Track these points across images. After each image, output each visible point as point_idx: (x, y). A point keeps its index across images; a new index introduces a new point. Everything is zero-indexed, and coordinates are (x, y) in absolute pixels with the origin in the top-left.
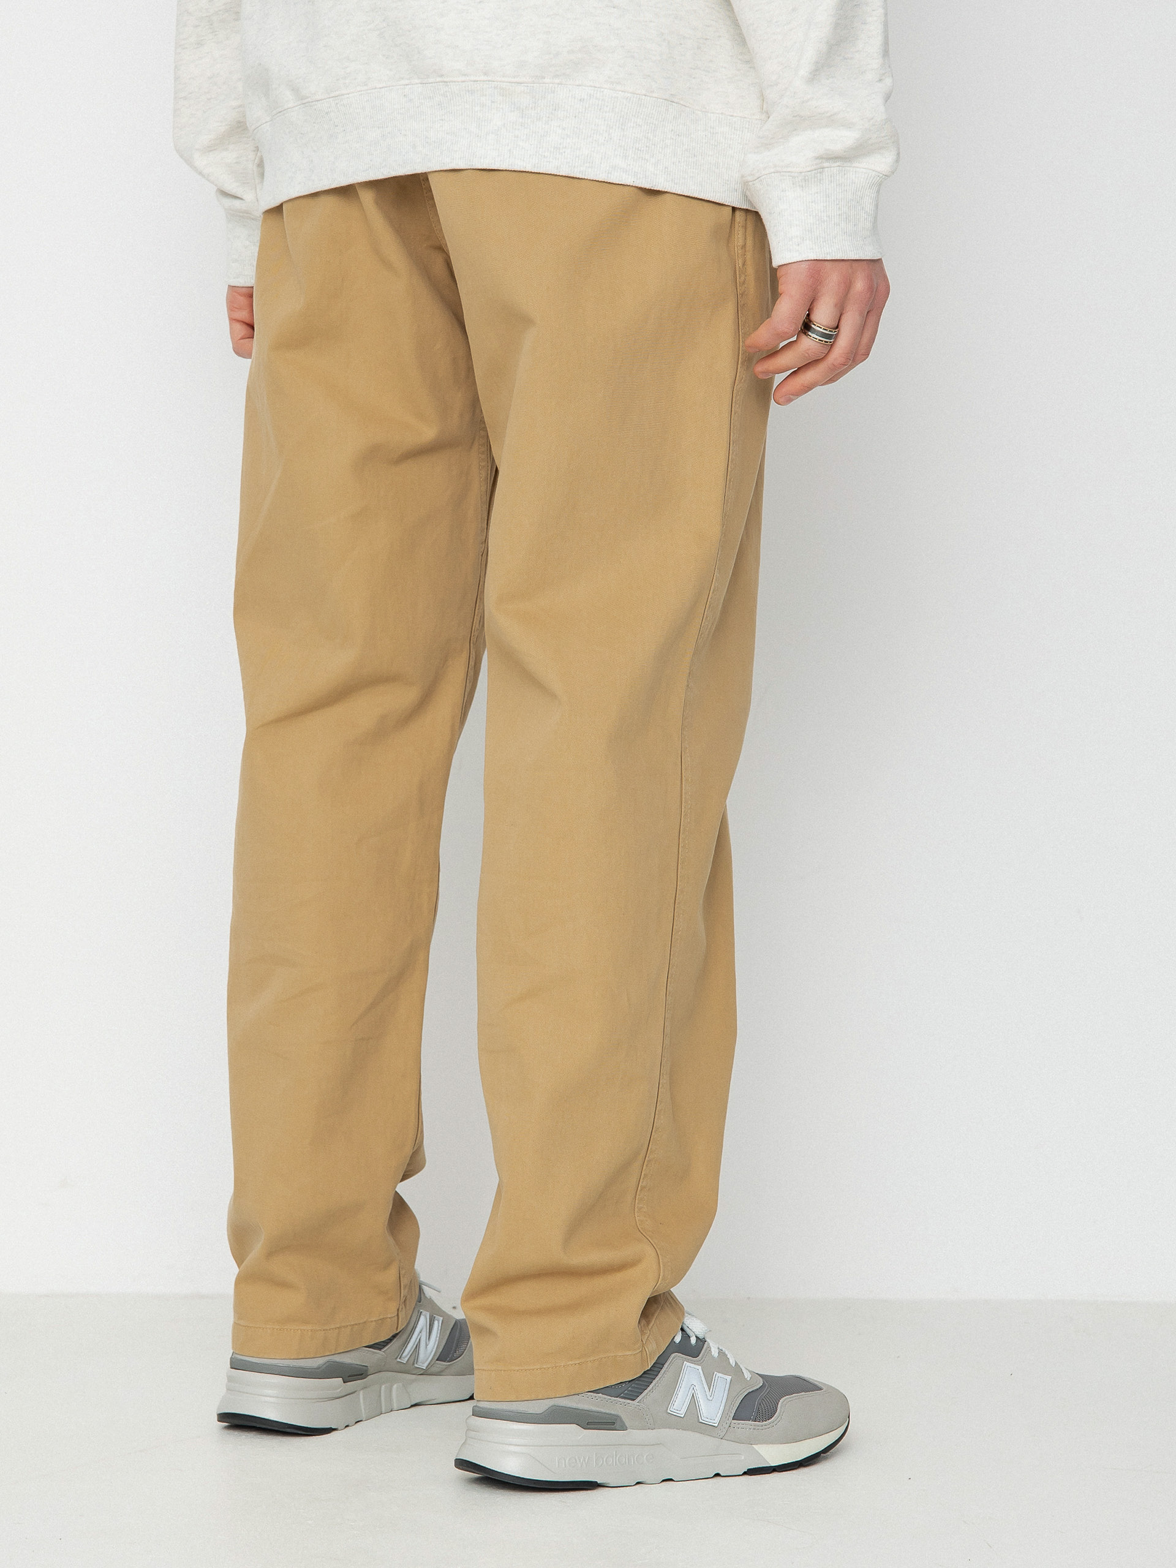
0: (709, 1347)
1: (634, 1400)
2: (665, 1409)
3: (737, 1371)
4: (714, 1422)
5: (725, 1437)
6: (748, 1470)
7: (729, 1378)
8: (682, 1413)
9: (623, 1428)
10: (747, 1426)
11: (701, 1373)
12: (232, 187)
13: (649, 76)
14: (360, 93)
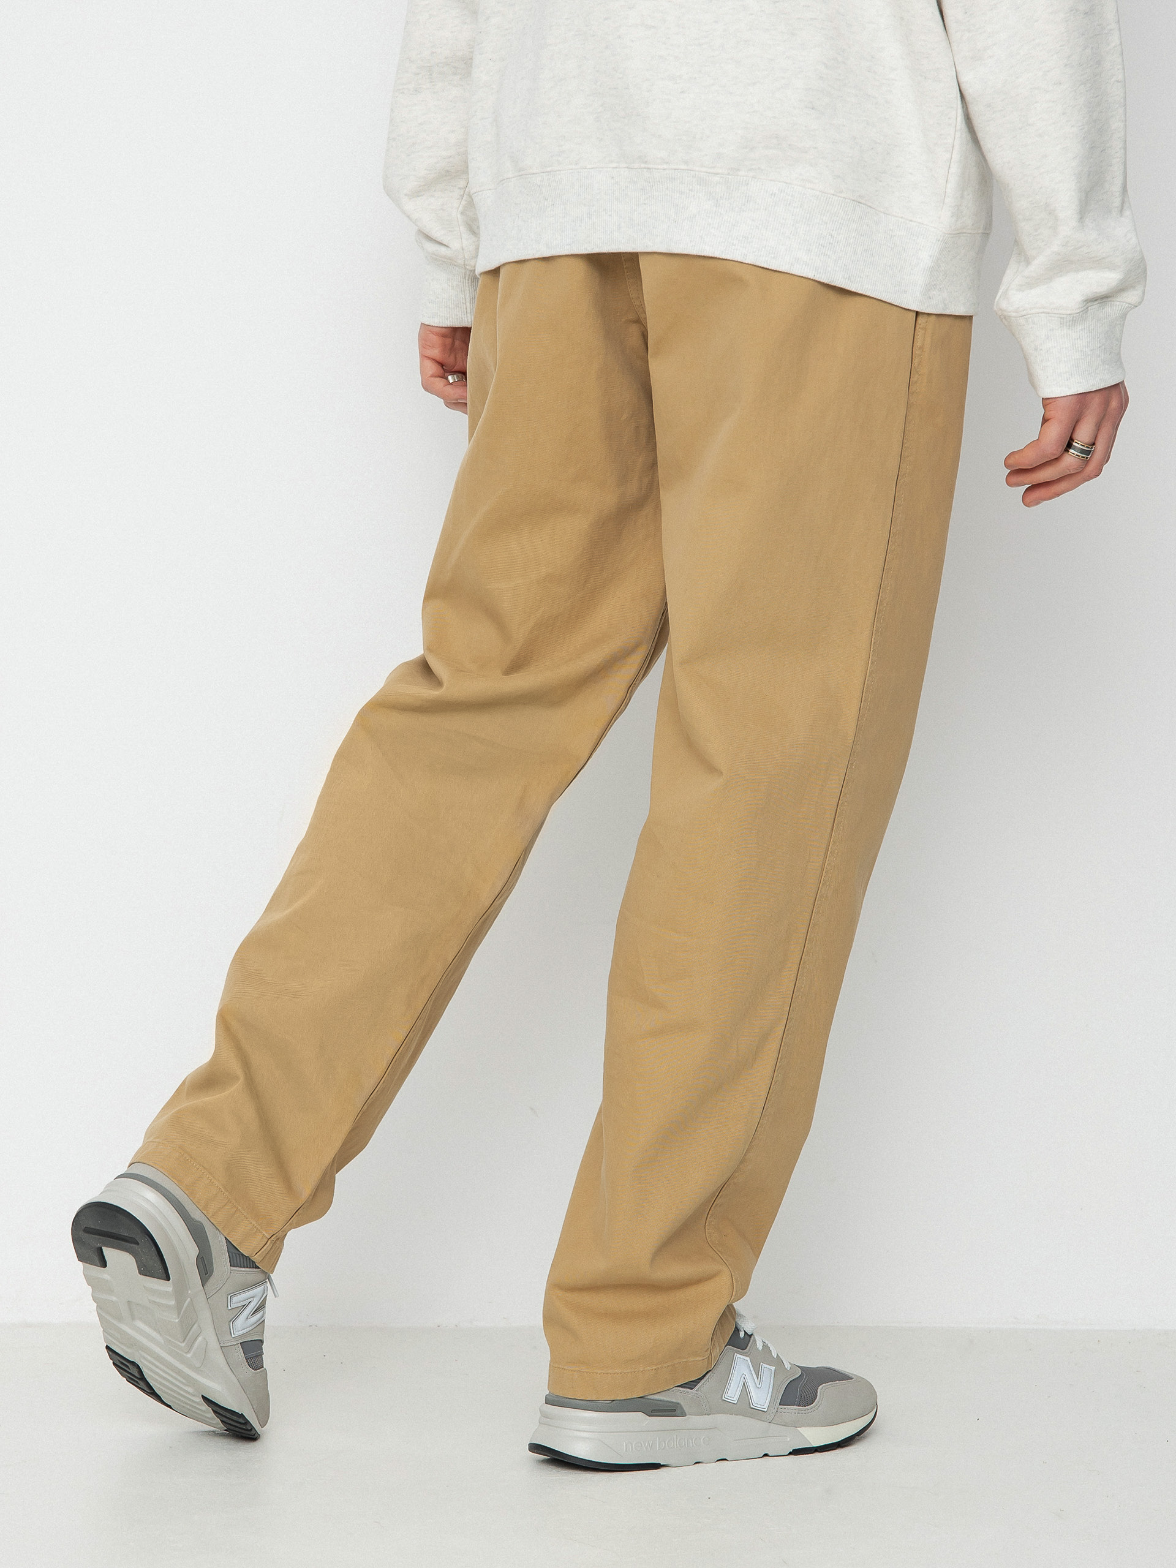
0: (755, 1341)
1: (692, 1389)
2: (720, 1396)
3: (778, 1362)
4: (763, 1407)
5: (773, 1421)
6: (793, 1450)
7: (773, 1368)
8: (735, 1400)
9: (683, 1414)
10: (792, 1411)
11: (750, 1363)
12: (437, 233)
13: (839, 177)
14: (571, 171)
